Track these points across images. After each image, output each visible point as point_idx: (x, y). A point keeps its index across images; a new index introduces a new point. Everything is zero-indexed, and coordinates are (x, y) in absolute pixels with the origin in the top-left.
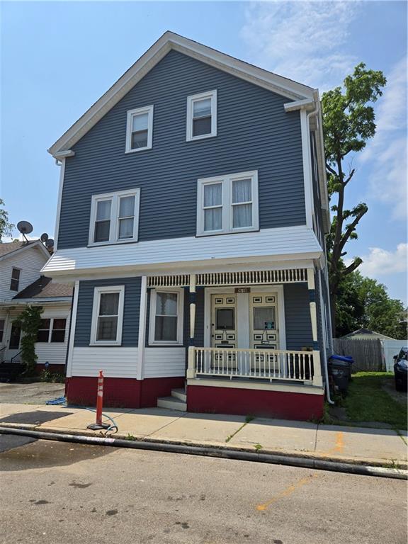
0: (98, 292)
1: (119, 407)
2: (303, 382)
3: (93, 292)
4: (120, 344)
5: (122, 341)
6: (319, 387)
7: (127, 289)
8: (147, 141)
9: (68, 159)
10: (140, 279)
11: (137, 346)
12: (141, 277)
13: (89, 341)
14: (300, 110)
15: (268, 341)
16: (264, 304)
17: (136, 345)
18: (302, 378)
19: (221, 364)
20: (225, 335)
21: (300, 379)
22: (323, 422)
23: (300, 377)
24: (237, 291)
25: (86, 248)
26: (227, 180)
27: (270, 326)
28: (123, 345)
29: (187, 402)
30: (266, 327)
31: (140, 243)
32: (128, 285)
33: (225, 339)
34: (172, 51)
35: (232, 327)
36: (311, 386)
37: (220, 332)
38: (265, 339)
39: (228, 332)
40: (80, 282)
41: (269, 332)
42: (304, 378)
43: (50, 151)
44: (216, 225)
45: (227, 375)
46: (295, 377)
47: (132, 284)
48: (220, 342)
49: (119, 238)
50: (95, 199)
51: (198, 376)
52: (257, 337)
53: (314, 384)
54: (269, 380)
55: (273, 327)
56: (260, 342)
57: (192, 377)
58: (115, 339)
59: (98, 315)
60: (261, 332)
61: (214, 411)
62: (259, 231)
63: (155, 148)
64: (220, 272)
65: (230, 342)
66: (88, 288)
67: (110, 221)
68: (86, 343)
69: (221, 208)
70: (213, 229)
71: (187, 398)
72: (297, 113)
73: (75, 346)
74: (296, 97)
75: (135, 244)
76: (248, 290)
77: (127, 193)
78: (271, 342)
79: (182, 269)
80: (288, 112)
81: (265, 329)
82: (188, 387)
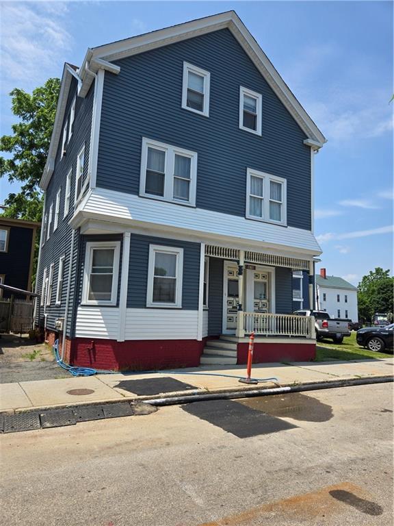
0: (153, 250)
1: (180, 367)
2: (305, 337)
3: (148, 249)
4: (181, 307)
5: (182, 303)
7: (186, 253)
8: (203, 106)
9: (108, 73)
10: (199, 245)
11: (198, 310)
13: (146, 302)
14: (311, 147)
15: (262, 308)
16: (260, 280)
17: (197, 308)
20: (235, 302)
25: (137, 197)
26: (267, 178)
27: (263, 297)
28: (183, 308)
29: (238, 357)
30: (261, 297)
31: (198, 209)
32: (187, 249)
33: (235, 305)
34: (227, 29)
36: (310, 339)
37: (231, 299)
38: (260, 306)
39: (236, 299)
40: (132, 235)
41: (263, 301)
42: (306, 333)
44: (258, 212)
45: (265, 334)
47: (191, 249)
48: (231, 307)
49: (174, 197)
50: (146, 143)
51: (246, 335)
52: (256, 305)
53: (312, 337)
55: (265, 298)
56: (257, 308)
57: (243, 336)
58: (173, 300)
59: (153, 276)
60: (258, 301)
62: (287, 227)
63: (211, 118)
66: (141, 243)
67: (164, 175)
68: (142, 304)
69: (261, 199)
70: (254, 215)
71: (238, 353)
72: (309, 147)
73: (127, 307)
74: (311, 136)
75: (193, 209)
76: (254, 268)
77: (183, 152)
78: (264, 309)
79: (235, 244)
80: (305, 145)
81: (260, 299)
82: (239, 345)
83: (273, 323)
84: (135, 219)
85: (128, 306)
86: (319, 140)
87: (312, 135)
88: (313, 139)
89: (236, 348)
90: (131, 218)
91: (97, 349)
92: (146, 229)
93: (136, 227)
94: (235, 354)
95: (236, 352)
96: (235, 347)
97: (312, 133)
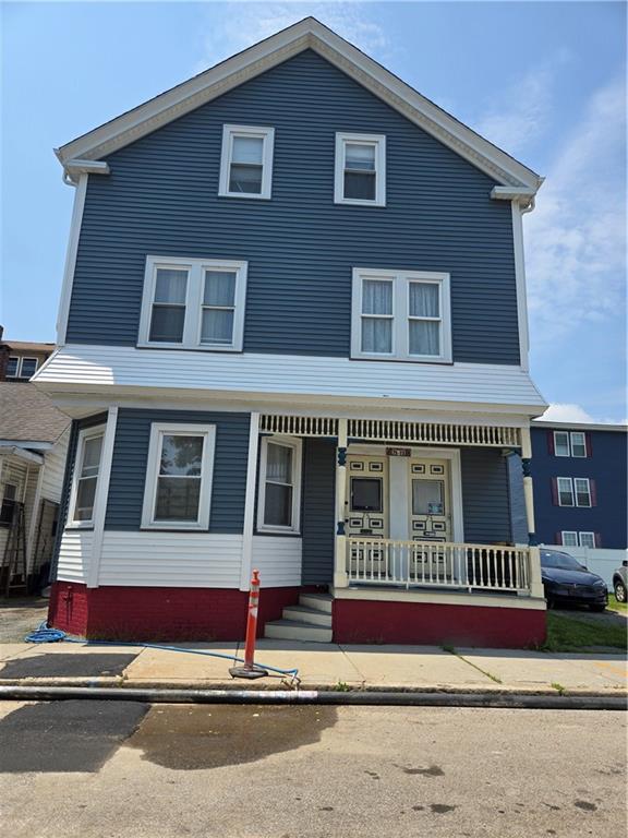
0: (158, 432)
2: (515, 593)
3: (149, 431)
4: (207, 529)
5: (211, 521)
6: (540, 599)
7: (221, 431)
8: (260, 185)
9: (94, 177)
10: (248, 416)
11: (242, 533)
12: (250, 414)
13: (140, 519)
14: (510, 201)
15: (433, 531)
16: (429, 476)
17: (240, 530)
18: (515, 586)
19: (361, 565)
20: (366, 521)
21: (511, 588)
22: (547, 648)
23: (512, 585)
24: (389, 452)
25: (133, 349)
26: (401, 279)
27: (435, 509)
28: (212, 529)
29: (334, 627)
30: (430, 511)
31: (247, 355)
32: (223, 425)
33: (366, 527)
34: (309, 51)
35: (379, 509)
36: (529, 597)
37: (359, 515)
38: (429, 529)
39: (372, 515)
40: (120, 410)
41: (435, 518)
42: (518, 586)
43: (61, 153)
44: (383, 344)
45: (402, 582)
46: (504, 585)
47: (231, 425)
48: (358, 531)
49: (202, 341)
50: (153, 264)
51: (355, 584)
52: (418, 525)
53: (533, 595)
54: (467, 589)
55: (441, 512)
56: (421, 533)
57: (344, 585)
58: (195, 518)
59: (157, 475)
60: (424, 518)
61: (382, 639)
62: (453, 364)
63: (275, 199)
64: (389, 420)
65: (375, 531)
66: (136, 422)
67: (184, 308)
68: (132, 523)
69: (391, 319)
70: (375, 351)
71: (333, 620)
72: (506, 204)
73: (105, 529)
74: (508, 181)
75: (239, 356)
76: (408, 453)
77: (221, 265)
78: (438, 534)
79: (325, 408)
80: (495, 200)
81: (430, 513)
82: (336, 602)
83: (461, 563)
84: (118, 383)
85: (108, 526)
86: (524, 183)
87: (508, 178)
88: (513, 185)
89: (330, 610)
90: (112, 383)
91: (75, 600)
92: (145, 399)
93: (127, 398)
94: (327, 620)
95: (330, 618)
96: (327, 606)
97: (507, 174)
